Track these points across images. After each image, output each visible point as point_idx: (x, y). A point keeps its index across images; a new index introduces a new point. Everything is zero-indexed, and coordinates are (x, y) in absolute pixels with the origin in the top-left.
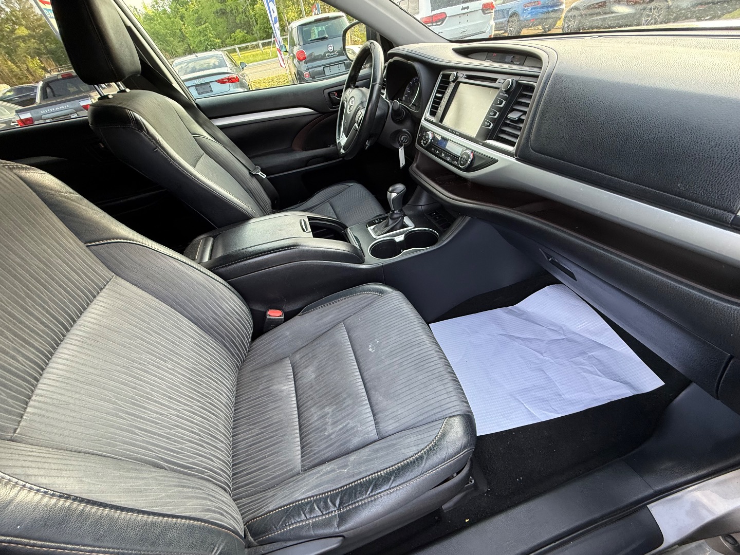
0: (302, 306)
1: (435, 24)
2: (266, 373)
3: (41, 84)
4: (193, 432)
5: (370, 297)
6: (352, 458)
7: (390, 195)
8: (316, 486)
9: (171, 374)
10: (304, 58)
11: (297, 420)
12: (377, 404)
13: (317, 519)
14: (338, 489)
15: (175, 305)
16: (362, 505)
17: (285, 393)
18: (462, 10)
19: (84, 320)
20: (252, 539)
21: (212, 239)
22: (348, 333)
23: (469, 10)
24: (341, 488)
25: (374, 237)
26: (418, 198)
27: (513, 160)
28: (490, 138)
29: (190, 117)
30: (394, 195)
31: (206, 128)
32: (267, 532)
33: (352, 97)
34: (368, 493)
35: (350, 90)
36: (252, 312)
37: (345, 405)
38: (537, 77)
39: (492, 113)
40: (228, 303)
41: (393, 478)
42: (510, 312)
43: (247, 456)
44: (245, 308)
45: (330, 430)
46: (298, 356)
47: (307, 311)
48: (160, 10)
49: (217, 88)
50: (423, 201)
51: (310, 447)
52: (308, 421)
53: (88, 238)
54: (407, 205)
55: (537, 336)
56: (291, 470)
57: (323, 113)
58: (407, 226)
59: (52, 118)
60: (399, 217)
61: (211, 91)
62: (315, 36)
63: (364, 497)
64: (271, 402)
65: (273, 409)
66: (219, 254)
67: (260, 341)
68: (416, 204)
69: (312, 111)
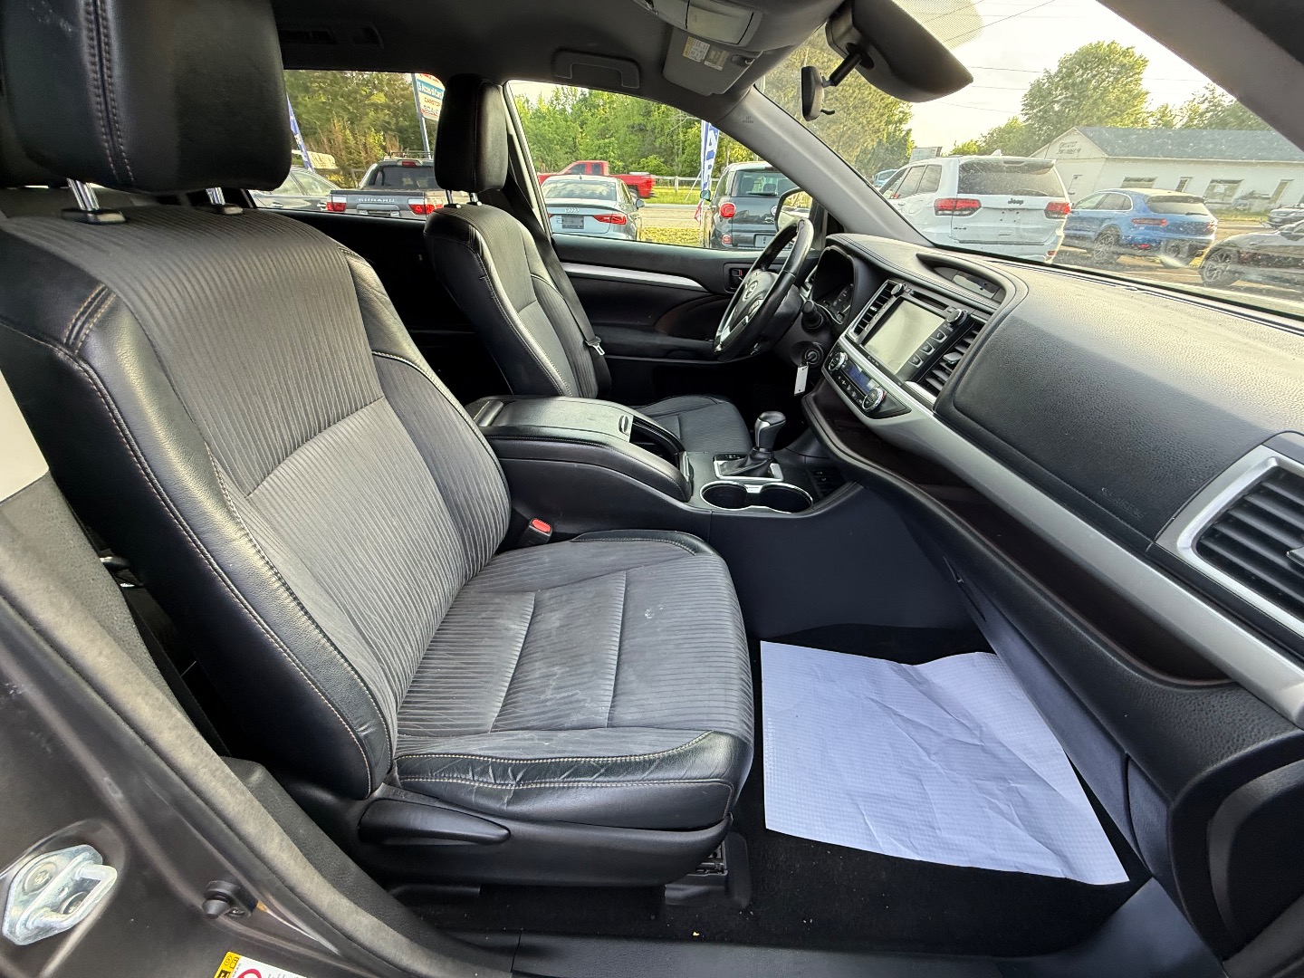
0: (580, 532)
1: (957, 213)
2: (497, 600)
3: (374, 166)
4: (387, 610)
5: (676, 550)
6: (562, 734)
7: (760, 424)
8: (502, 748)
9: (392, 532)
10: (731, 216)
11: (512, 671)
12: (624, 683)
13: (486, 786)
14: (527, 760)
15: (429, 459)
16: (550, 788)
17: (511, 633)
18: (1010, 202)
19: (338, 428)
20: (398, 776)
21: (501, 405)
22: (627, 586)
23: (1022, 206)
24: (531, 760)
25: (718, 475)
26: (806, 445)
27: (930, 414)
28: (914, 380)
29: (537, 251)
30: (765, 425)
31: (551, 271)
32: (419, 774)
33: (756, 281)
34: (563, 777)
35: (758, 271)
36: (513, 513)
37: (583, 670)
38: (991, 314)
39: (926, 348)
40: (488, 485)
41: (602, 771)
42: (899, 672)
43: (431, 687)
44: (506, 501)
45: (549, 694)
46: (547, 594)
47: (584, 539)
48: (557, 109)
49: (591, 225)
50: (812, 450)
51: (515, 707)
52: (525, 676)
53: (377, 346)
54: (784, 450)
55: (933, 724)
56: (478, 725)
57: (715, 293)
58: (770, 476)
59: (368, 211)
60: (763, 459)
61: (582, 227)
62: (758, 189)
63: (556, 779)
64: (490, 638)
65: (487, 646)
66: (503, 423)
67: (508, 556)
68: (798, 452)
69: (700, 286)
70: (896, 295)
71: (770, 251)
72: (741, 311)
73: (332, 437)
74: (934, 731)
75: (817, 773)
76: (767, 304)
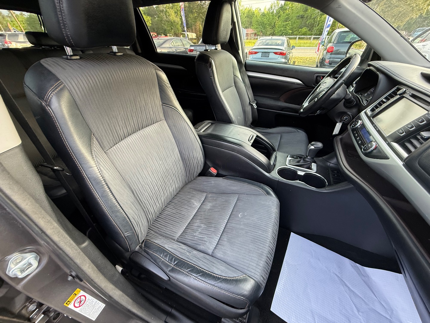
0: (227, 175)
2: (194, 193)
4: (151, 192)
5: (260, 192)
6: (195, 252)
7: (310, 146)
8: (174, 249)
9: (159, 166)
10: (332, 52)
11: (190, 220)
12: (222, 240)
13: (165, 261)
14: (180, 258)
15: (177, 142)
16: (182, 272)
17: (194, 206)
19: (146, 130)
20: (143, 246)
21: (210, 124)
22: (237, 201)
24: (181, 258)
25: (287, 164)
26: (331, 158)
27: (401, 163)
28: (397, 142)
29: (238, 67)
30: (312, 147)
33: (326, 83)
34: (188, 270)
35: (329, 78)
36: (205, 164)
37: (210, 229)
39: (410, 126)
40: (196, 153)
41: (201, 274)
43: (165, 218)
44: (202, 160)
45: (197, 234)
46: (210, 195)
47: (227, 178)
49: (272, 55)
50: (334, 161)
51: (186, 234)
52: (193, 224)
53: (164, 102)
54: (321, 158)
56: (173, 236)
57: (308, 86)
58: (311, 169)
60: (309, 161)
63: (185, 270)
64: (187, 206)
65: (186, 208)
66: (209, 131)
67: (201, 178)
68: (327, 160)
69: (302, 83)
70: (400, 95)
71: (336, 69)
72: (315, 95)
73: (143, 133)
74: (364, 301)
75: (300, 296)
76: (327, 94)
